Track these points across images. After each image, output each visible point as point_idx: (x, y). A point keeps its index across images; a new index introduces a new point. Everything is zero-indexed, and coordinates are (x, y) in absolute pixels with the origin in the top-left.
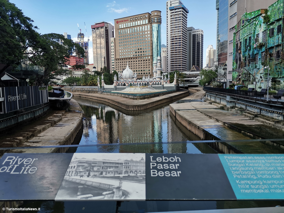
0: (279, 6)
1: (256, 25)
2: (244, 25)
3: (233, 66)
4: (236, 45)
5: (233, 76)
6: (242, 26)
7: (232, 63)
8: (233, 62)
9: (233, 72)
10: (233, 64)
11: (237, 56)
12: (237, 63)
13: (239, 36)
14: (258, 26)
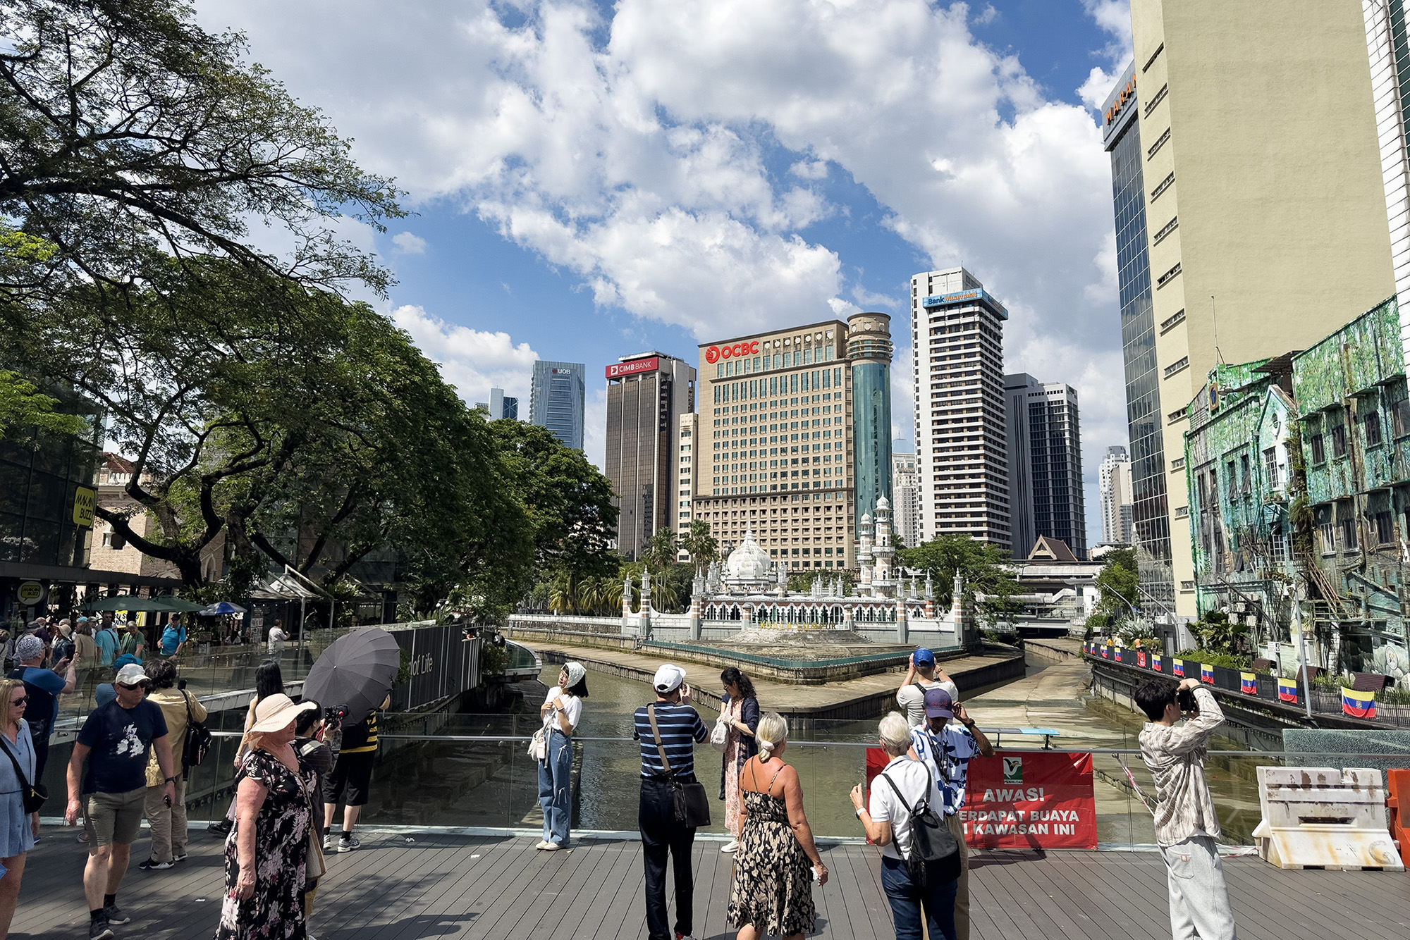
1: (1260, 415)
2: (1217, 409)
3: (1195, 561)
4: (1196, 480)
5: (1198, 603)
6: (1213, 413)
8: (1193, 547)
9: (1196, 584)
10: (1195, 555)
11: (1205, 521)
12: (1208, 549)
13: (1207, 449)
14: (1268, 421)
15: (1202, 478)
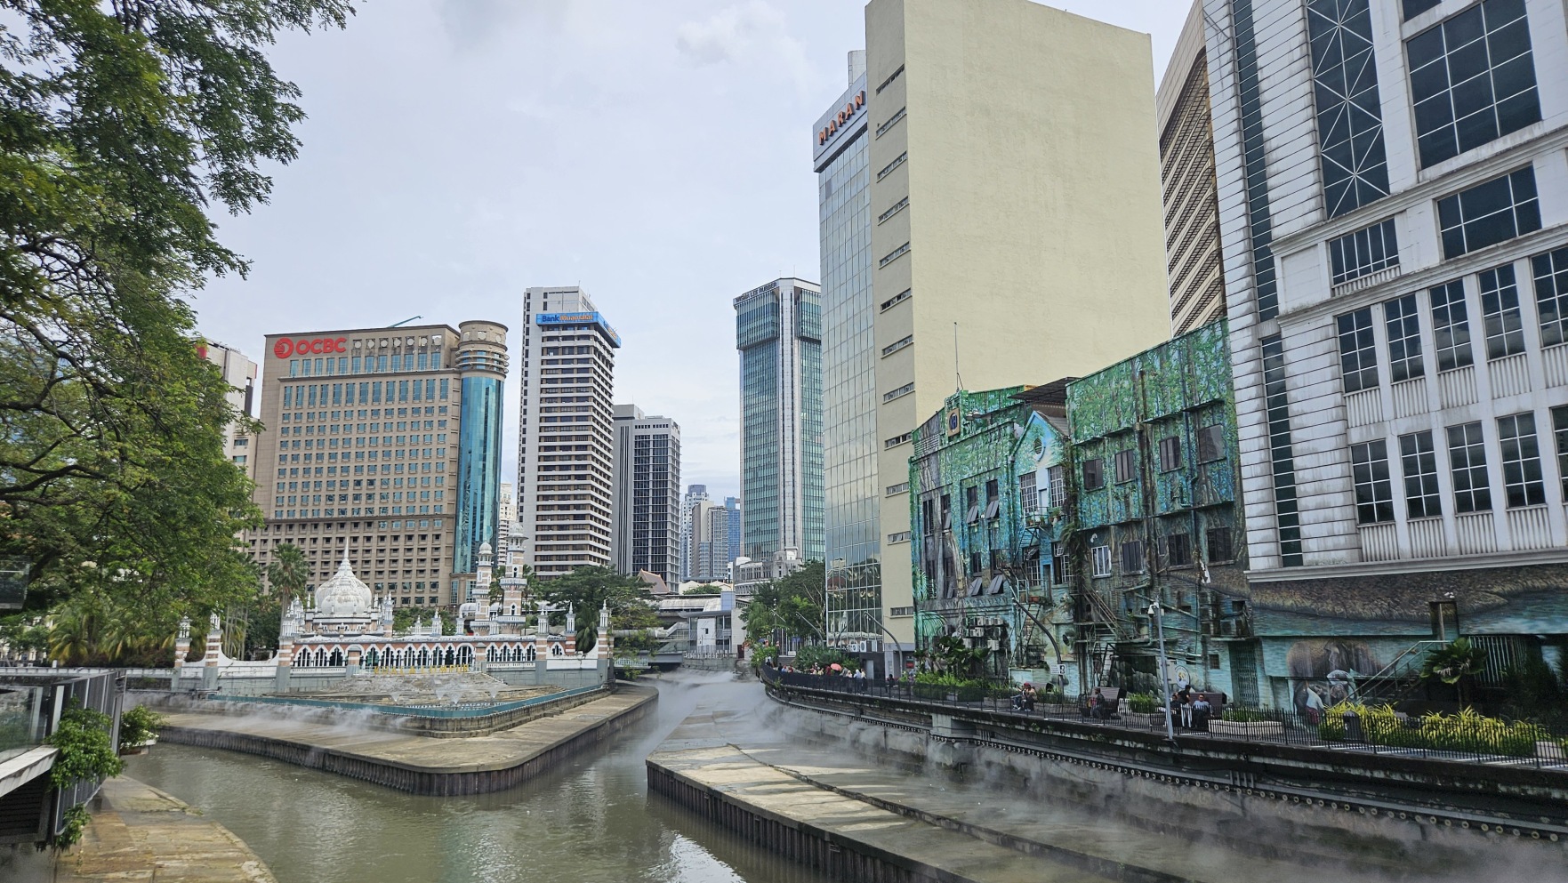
0: (1114, 386)
1: (1015, 442)
2: (958, 435)
3: (915, 586)
4: (921, 506)
5: (916, 629)
6: (950, 439)
7: (911, 578)
8: (914, 574)
9: (916, 611)
10: (914, 581)
11: (930, 547)
12: (931, 574)
13: (939, 474)
14: (1027, 446)
15: (928, 506)
